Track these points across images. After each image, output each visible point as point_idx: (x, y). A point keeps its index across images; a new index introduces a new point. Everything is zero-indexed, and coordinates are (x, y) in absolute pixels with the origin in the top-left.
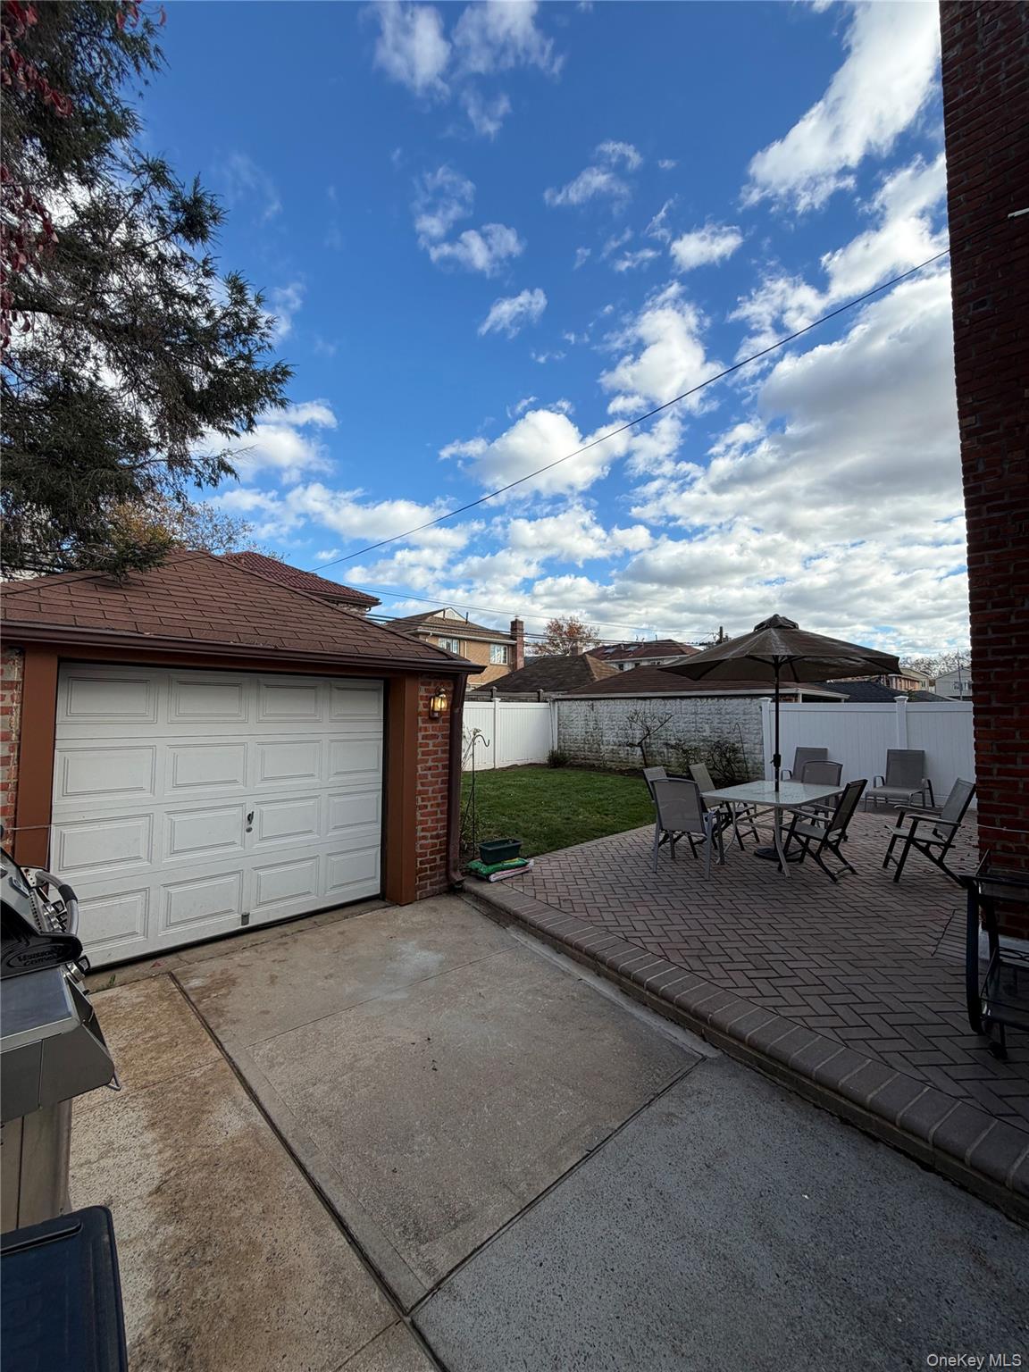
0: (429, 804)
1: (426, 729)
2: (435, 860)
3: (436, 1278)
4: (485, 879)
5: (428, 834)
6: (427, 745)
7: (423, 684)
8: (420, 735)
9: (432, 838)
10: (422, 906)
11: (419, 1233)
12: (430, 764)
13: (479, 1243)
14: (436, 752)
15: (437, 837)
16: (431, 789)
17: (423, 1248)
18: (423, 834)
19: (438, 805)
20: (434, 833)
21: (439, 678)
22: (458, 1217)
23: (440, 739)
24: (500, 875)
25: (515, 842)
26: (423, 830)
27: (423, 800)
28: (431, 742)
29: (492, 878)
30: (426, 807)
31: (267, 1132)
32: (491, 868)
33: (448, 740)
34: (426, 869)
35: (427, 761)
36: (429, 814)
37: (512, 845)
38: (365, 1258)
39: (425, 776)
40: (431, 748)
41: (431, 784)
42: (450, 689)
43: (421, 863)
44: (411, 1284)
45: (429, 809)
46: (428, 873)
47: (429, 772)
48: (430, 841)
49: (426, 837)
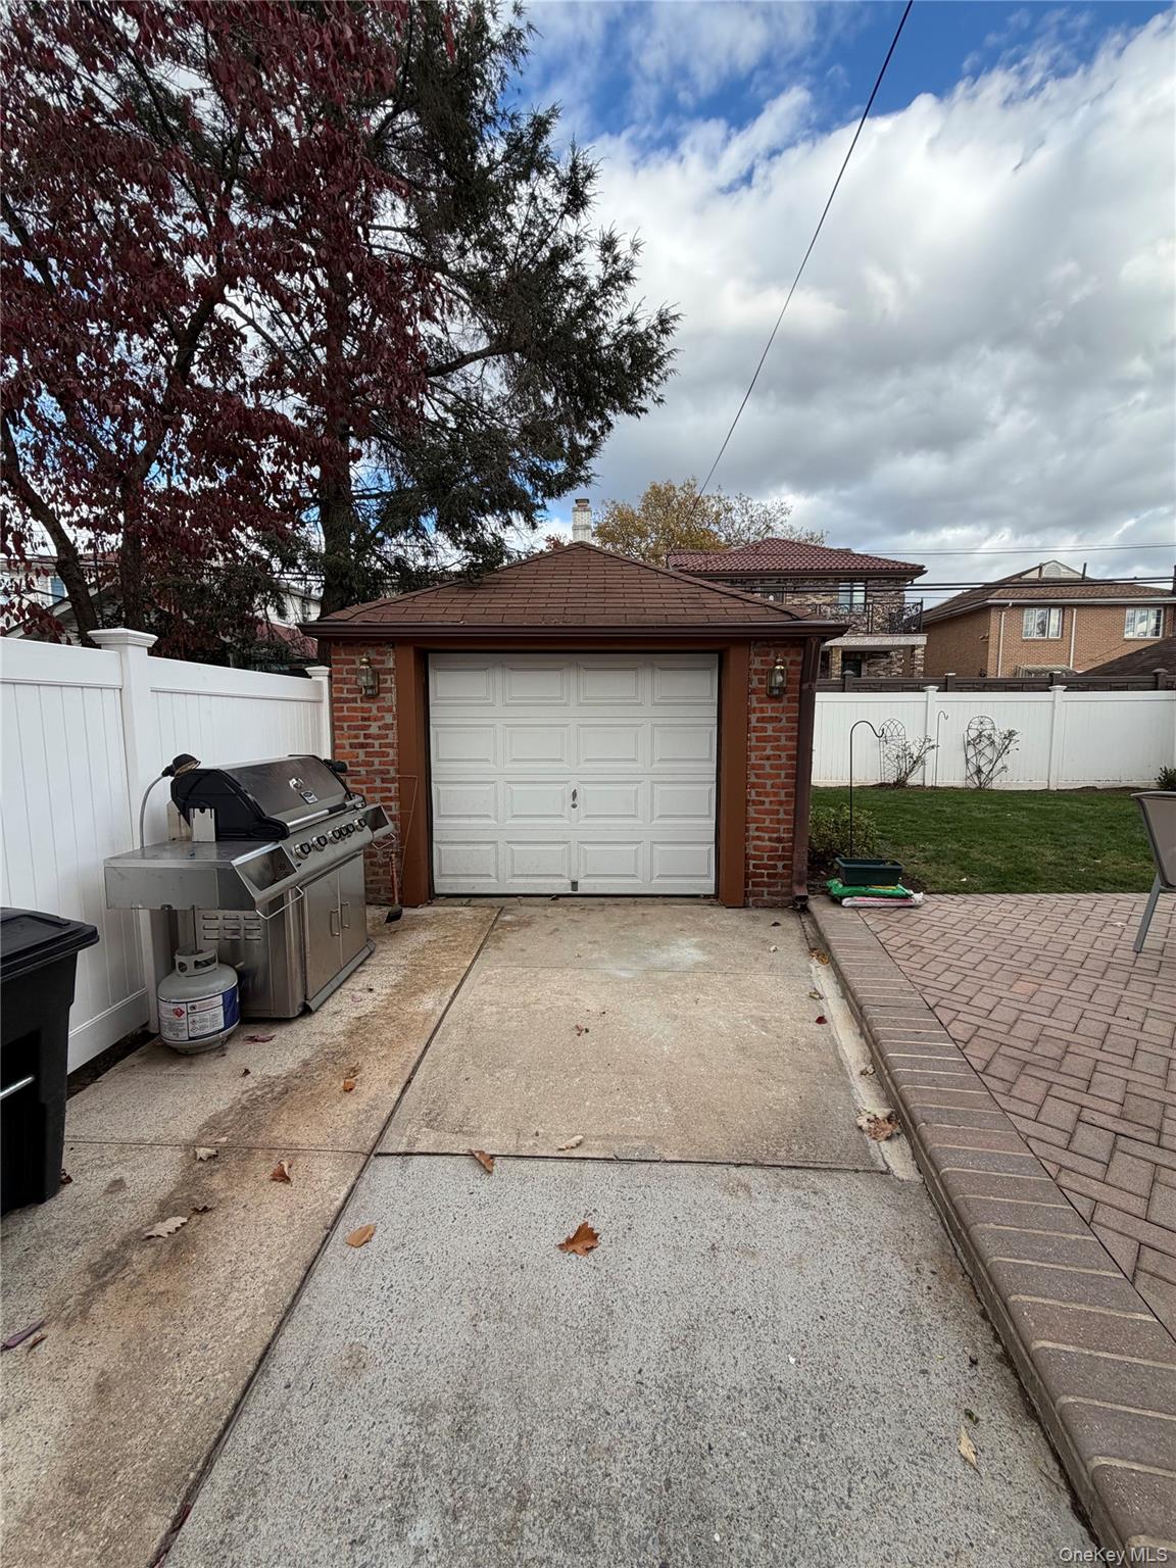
0: (767, 800)
1: (762, 710)
2: (775, 867)
3: (409, 1150)
4: (836, 901)
5: (766, 836)
6: (764, 729)
7: (756, 655)
8: (754, 717)
9: (770, 839)
10: (743, 912)
11: (432, 1121)
12: (769, 752)
13: (455, 1152)
14: (777, 739)
15: (779, 840)
16: (769, 782)
17: (424, 1129)
18: (757, 834)
19: (781, 803)
20: (775, 835)
21: (785, 646)
22: (465, 1129)
23: (784, 723)
24: (859, 901)
25: (895, 863)
26: (757, 829)
27: (758, 794)
28: (769, 726)
29: (845, 902)
30: (763, 803)
31: (435, 1019)
32: (848, 890)
33: (796, 725)
34: (762, 875)
35: (765, 749)
36: (767, 812)
37: (888, 865)
38: (393, 1113)
39: (762, 767)
40: (769, 733)
41: (769, 776)
42: (800, 659)
43: (755, 866)
44: (395, 1142)
45: (767, 806)
46: (766, 879)
47: (767, 763)
48: (768, 843)
49: (763, 837)
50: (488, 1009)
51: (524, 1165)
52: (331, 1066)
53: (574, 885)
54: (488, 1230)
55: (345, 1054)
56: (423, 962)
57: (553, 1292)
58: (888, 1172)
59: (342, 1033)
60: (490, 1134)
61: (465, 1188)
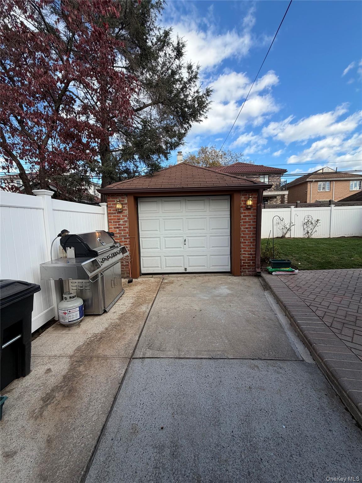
0: (247, 242)
1: (245, 213)
2: (250, 263)
3: (144, 357)
4: (270, 273)
5: (247, 253)
6: (246, 219)
7: (242, 195)
8: (242, 215)
9: (248, 254)
10: (240, 278)
11: (150, 347)
12: (247, 226)
13: (159, 357)
14: (250, 222)
15: (251, 254)
16: (247, 236)
17: (148, 350)
18: (244, 252)
19: (251, 242)
20: (250, 253)
21: (251, 192)
22: (161, 349)
23: (252, 217)
24: (278, 273)
25: (289, 261)
26: (244, 251)
27: (244, 240)
28: (247, 218)
29: (273, 273)
30: (245, 243)
32: (273, 269)
33: (255, 217)
34: (246, 266)
35: (246, 225)
36: (247, 245)
37: (286, 261)
38: (137, 344)
39: (245, 231)
40: (247, 220)
41: (247, 234)
42: (256, 196)
43: (243, 263)
44: (139, 354)
45: (247, 243)
46: (247, 267)
47: (247, 230)
48: (247, 255)
49: (245, 254)
50: (163, 310)
51: (182, 361)
52: (115, 330)
53: (186, 269)
54: (173, 383)
55: (119, 325)
56: (141, 296)
57: (198, 404)
58: (303, 360)
59: (117, 319)
60: (170, 351)
61: (164, 369)
